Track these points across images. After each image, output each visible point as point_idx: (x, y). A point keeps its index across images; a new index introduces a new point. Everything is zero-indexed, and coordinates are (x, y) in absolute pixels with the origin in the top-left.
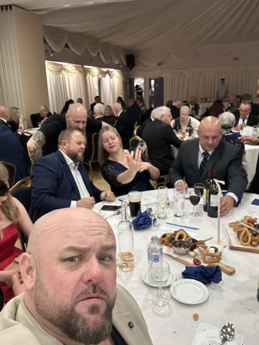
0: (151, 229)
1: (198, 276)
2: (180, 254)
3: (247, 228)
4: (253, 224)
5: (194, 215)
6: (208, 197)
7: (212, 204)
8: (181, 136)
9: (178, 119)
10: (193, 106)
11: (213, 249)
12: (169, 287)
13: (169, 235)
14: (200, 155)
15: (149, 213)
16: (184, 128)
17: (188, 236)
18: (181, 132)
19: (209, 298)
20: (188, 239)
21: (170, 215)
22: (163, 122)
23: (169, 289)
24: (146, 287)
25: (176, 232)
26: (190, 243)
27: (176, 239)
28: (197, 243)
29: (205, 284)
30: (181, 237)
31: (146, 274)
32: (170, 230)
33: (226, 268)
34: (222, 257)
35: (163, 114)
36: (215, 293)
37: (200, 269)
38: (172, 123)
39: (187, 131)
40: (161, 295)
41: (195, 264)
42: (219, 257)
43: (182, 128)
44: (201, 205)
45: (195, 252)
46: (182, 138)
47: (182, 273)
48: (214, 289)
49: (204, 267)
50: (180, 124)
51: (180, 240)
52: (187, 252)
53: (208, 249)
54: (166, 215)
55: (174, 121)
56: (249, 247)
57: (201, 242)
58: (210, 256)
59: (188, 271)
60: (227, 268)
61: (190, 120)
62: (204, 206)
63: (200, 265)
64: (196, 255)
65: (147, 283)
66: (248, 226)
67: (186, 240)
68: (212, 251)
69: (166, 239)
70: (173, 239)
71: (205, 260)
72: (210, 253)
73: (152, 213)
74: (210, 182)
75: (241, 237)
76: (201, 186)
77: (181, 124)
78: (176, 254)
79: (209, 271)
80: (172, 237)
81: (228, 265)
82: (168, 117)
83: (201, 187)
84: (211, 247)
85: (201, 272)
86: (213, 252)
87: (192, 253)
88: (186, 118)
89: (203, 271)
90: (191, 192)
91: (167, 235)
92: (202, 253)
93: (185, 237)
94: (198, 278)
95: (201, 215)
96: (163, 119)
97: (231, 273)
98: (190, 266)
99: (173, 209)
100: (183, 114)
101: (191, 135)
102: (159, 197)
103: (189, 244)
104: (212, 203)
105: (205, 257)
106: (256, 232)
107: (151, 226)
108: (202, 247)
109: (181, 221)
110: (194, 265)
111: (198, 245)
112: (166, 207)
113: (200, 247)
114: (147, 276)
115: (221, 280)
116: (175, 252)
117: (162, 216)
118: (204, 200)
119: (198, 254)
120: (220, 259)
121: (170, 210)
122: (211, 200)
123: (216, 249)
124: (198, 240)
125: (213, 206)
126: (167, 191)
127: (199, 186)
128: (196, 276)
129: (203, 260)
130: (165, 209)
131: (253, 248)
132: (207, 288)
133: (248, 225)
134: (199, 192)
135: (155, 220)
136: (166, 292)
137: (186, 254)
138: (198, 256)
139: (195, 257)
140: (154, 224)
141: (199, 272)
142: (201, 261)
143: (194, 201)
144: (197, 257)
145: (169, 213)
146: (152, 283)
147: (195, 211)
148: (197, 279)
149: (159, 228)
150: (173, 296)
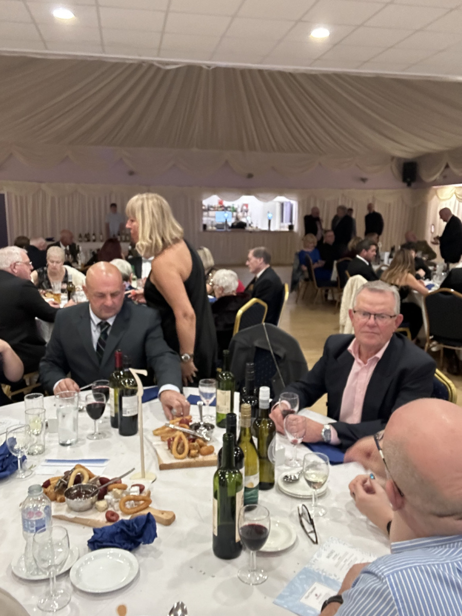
0: (18, 476)
1: (117, 541)
2: (81, 511)
3: (180, 431)
4: (188, 424)
5: (95, 438)
6: (118, 403)
7: (126, 414)
8: (53, 300)
9: (43, 269)
10: (68, 248)
11: (137, 488)
12: (68, 572)
13: (56, 481)
14: (93, 328)
15: (12, 447)
16: (58, 286)
17: (91, 476)
18: (51, 293)
19: (139, 572)
20: (91, 480)
21: (52, 444)
22: (16, 275)
23: (69, 576)
24: (23, 585)
25: (68, 474)
26: (96, 486)
27: (71, 485)
28: (109, 483)
29: (130, 550)
30: (78, 479)
31: (19, 561)
32: (56, 472)
33: (161, 516)
34: (152, 498)
35: (15, 262)
36: (149, 560)
37: (118, 527)
38: (33, 276)
39: (63, 291)
40: (55, 591)
41: (109, 520)
42: (147, 499)
43: (52, 286)
44: (106, 418)
45: (107, 500)
46: (55, 304)
47: (87, 543)
48: (145, 555)
49: (125, 522)
50: (47, 279)
51: (77, 485)
52: (93, 504)
53: (127, 490)
54: (44, 447)
55: (35, 273)
56: (188, 460)
57: (115, 481)
58: (132, 502)
59: (99, 535)
60: (163, 514)
61: (66, 271)
62: (112, 418)
63: (118, 521)
64: (110, 504)
65: (24, 577)
66: (181, 429)
67: (88, 483)
68: (135, 491)
69: (51, 488)
70: (65, 486)
71: (126, 511)
72: (132, 495)
73: (16, 447)
74: (120, 375)
75: (174, 447)
76: (105, 383)
77: (51, 279)
78: (72, 512)
79: (135, 525)
80: (62, 484)
81: (163, 509)
82: (25, 267)
83: (104, 387)
84: (133, 486)
85: (122, 531)
86: (137, 494)
87: (101, 504)
88: (58, 268)
89: (125, 529)
90: (88, 397)
91: (51, 482)
92: (119, 500)
93: (86, 477)
94: (118, 543)
95: (108, 435)
96: (16, 271)
97: (169, 522)
98: (100, 527)
99: (57, 434)
100: (53, 262)
101: (72, 298)
102: (29, 414)
103: (95, 488)
104: (126, 411)
105: (125, 505)
106: (194, 435)
107: (17, 471)
108: (119, 488)
109: (74, 452)
110: (107, 522)
111: (110, 487)
112: (43, 432)
113: (114, 490)
114: (23, 564)
115: (156, 536)
116: (71, 509)
117: (37, 448)
118: (111, 408)
119: (112, 503)
120: (150, 502)
121: (49, 436)
122: (124, 406)
123: (142, 488)
124: (110, 478)
125: (128, 415)
126: (43, 401)
127: (101, 385)
128: (113, 540)
129: (122, 510)
130: (42, 436)
131: (192, 460)
132: (135, 555)
133: (182, 427)
134: (102, 394)
135: (24, 458)
136: (64, 584)
137: (92, 506)
138: (112, 506)
139: (107, 509)
140: (23, 467)
141: (117, 533)
142: (119, 513)
143: (95, 411)
144: (110, 509)
145: (50, 442)
146: (34, 575)
147: (97, 430)
148: (116, 545)
149: (33, 473)
150: (78, 586)
